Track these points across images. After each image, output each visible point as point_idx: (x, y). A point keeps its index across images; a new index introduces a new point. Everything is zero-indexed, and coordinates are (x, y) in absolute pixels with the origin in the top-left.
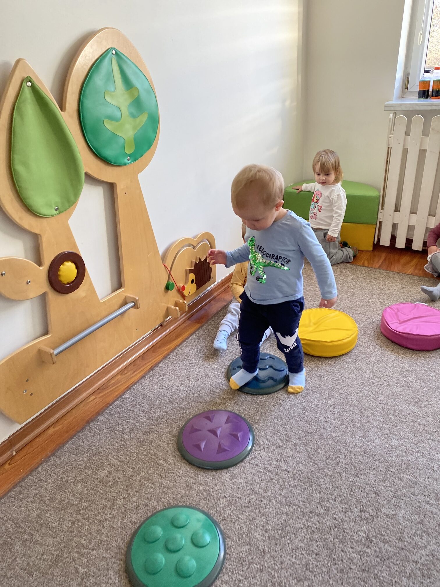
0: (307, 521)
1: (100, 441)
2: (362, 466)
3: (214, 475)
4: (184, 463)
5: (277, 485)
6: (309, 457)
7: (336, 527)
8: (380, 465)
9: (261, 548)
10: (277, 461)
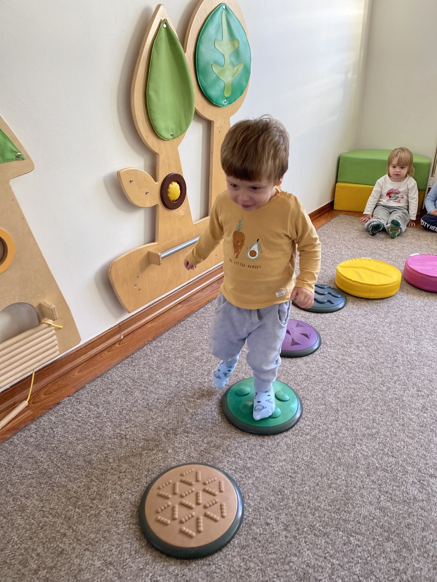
0: (372, 394)
1: (191, 334)
2: (417, 363)
3: (290, 361)
5: (345, 371)
6: (371, 355)
7: (396, 399)
8: (433, 363)
9: (334, 407)
10: (343, 356)
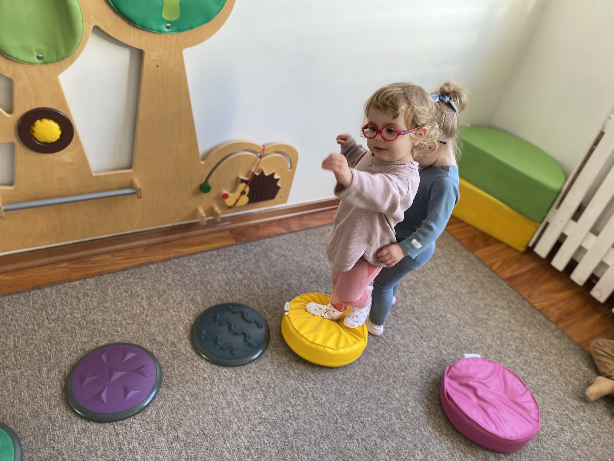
1: (22, 313)
4: (61, 385)
